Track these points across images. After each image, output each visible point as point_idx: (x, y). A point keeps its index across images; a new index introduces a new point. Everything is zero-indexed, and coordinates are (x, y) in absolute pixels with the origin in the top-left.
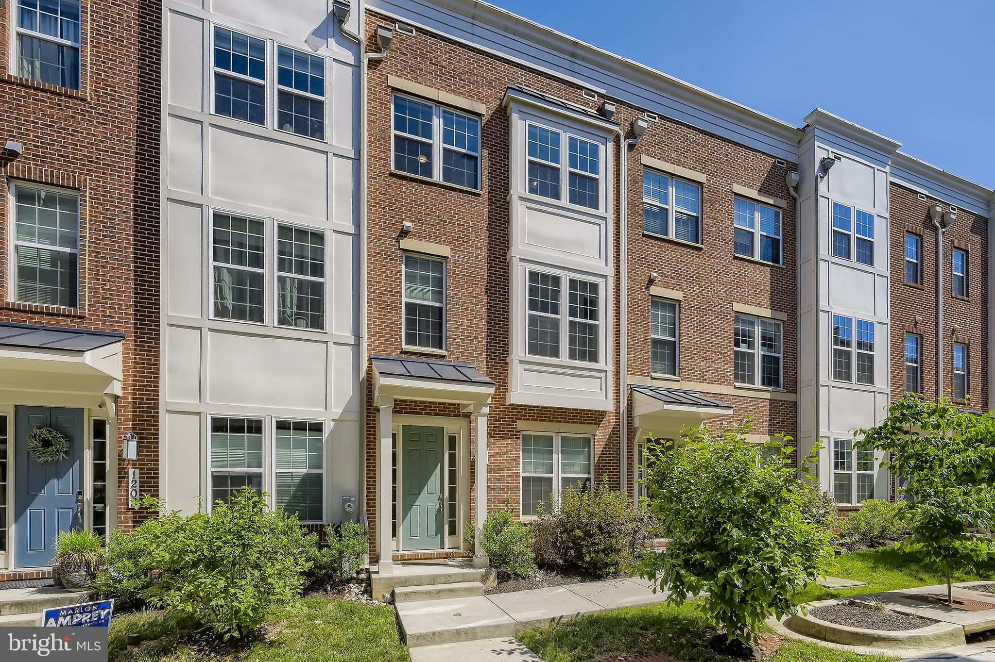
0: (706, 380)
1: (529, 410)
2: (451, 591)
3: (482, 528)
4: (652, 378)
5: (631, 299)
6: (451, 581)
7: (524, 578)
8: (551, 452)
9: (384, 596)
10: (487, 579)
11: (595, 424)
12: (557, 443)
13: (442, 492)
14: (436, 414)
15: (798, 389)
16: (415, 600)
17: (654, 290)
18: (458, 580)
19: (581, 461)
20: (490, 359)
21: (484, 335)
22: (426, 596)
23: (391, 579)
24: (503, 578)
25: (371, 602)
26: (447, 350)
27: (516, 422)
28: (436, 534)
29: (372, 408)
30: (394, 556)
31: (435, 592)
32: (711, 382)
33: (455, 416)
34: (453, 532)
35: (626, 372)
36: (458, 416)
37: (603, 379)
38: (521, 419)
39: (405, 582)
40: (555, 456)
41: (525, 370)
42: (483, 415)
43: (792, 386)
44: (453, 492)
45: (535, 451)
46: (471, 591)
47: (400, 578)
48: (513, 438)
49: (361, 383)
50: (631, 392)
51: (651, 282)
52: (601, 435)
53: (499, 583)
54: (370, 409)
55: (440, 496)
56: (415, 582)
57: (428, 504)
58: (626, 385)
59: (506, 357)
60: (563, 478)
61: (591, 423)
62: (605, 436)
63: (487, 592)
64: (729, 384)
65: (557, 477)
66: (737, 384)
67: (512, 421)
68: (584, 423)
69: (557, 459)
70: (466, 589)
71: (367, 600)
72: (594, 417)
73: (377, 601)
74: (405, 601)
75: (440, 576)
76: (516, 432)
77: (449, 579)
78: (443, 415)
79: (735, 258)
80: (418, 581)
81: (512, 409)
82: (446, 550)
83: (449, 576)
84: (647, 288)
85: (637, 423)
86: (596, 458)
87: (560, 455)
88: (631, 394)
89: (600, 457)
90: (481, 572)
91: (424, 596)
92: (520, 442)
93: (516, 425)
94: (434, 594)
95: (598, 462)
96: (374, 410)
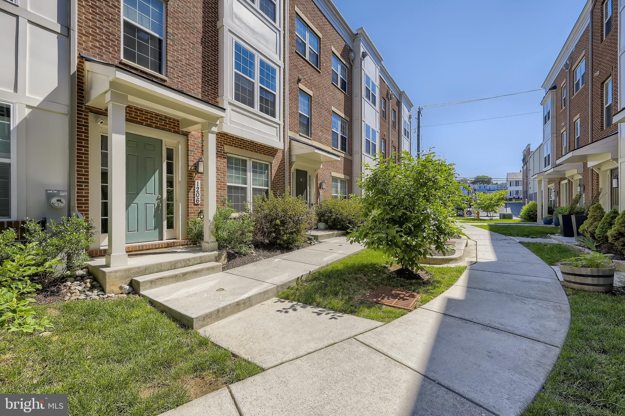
0: (321, 142)
1: (232, 139)
2: (195, 272)
3: (212, 220)
4: (300, 135)
5: (290, 87)
6: (190, 264)
7: (244, 255)
8: (245, 171)
9: (121, 288)
10: (220, 258)
11: (272, 156)
12: (249, 164)
13: (161, 193)
14: (157, 127)
15: (353, 155)
16: (161, 285)
17: (301, 86)
18: (196, 262)
19: (263, 178)
20: (204, 95)
21: (200, 75)
22: (172, 280)
23: (129, 270)
24: (230, 257)
25: (106, 296)
26: (167, 76)
27: (223, 146)
28: (155, 228)
29: (84, 107)
30: (129, 248)
31: (181, 275)
32: (323, 143)
33: (175, 132)
34: (170, 226)
35: (288, 129)
36: (177, 132)
37: (278, 129)
38: (227, 144)
39: (146, 270)
40: (248, 174)
41: (232, 110)
42: (213, 133)
43: (351, 153)
44: (170, 194)
45: (236, 169)
46: (212, 270)
47: (139, 268)
48: (221, 157)
49: (72, 77)
50: (290, 140)
51: (299, 81)
52: (276, 163)
53: (228, 261)
54: (82, 107)
55: (158, 196)
56: (155, 270)
57: (146, 203)
58: (288, 136)
59: (216, 97)
60: (253, 188)
61: (270, 155)
62: (277, 165)
63: (224, 269)
64: (330, 146)
65: (250, 187)
66: (333, 148)
67: (220, 145)
68: (266, 154)
69: (250, 175)
70: (208, 269)
71: (98, 295)
72: (271, 151)
73: (113, 295)
74: (151, 288)
75: (180, 261)
76: (224, 153)
77: (188, 262)
78: (163, 129)
79: (332, 83)
80: (159, 268)
81: (221, 136)
82: (165, 241)
83: (189, 260)
84: (298, 83)
85: (294, 159)
86: (273, 177)
87: (252, 173)
88: (290, 142)
89: (275, 177)
90: (215, 254)
91: (170, 280)
92: (225, 160)
93: (223, 148)
94: (180, 277)
95: (273, 180)
96: (86, 108)
